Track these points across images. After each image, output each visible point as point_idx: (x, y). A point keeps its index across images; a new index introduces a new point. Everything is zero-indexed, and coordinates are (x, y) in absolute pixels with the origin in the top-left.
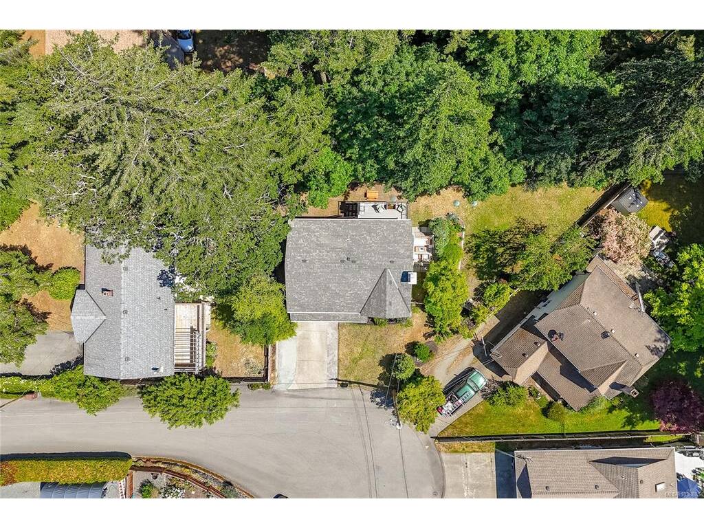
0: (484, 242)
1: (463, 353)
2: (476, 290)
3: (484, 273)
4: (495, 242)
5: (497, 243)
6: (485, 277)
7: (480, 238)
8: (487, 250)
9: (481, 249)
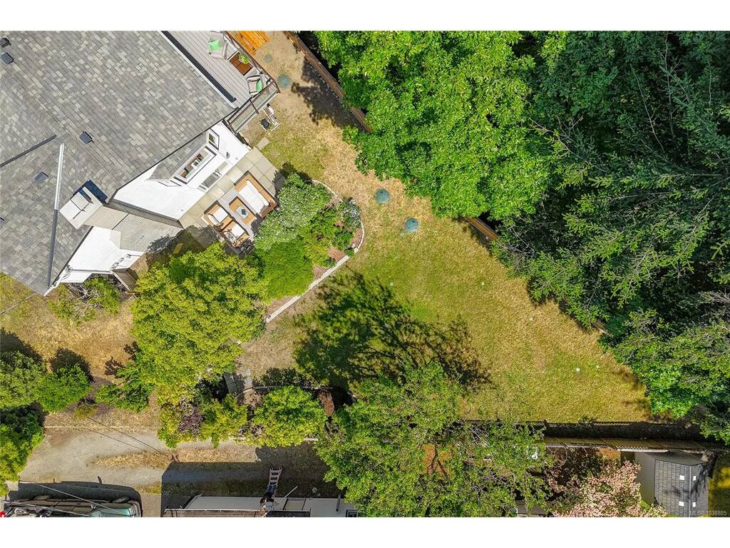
0: (363, 306)
1: (147, 457)
2: (274, 372)
3: (314, 357)
4: (381, 324)
5: (385, 329)
6: (310, 365)
7: (365, 292)
8: (355, 324)
9: (348, 313)
